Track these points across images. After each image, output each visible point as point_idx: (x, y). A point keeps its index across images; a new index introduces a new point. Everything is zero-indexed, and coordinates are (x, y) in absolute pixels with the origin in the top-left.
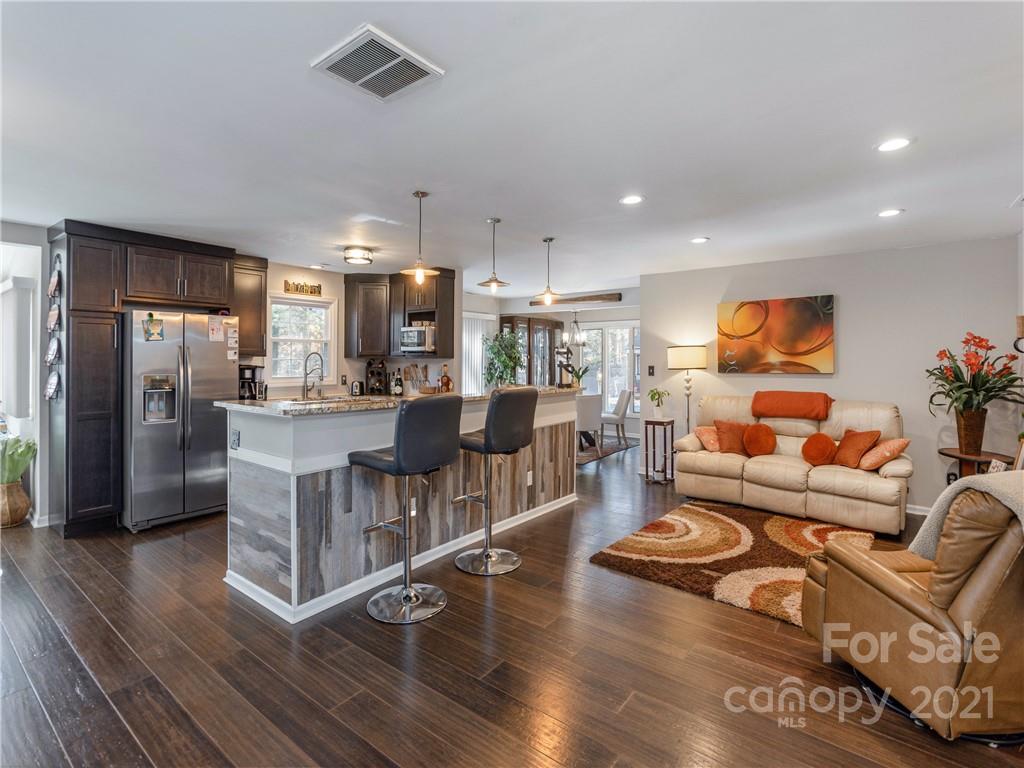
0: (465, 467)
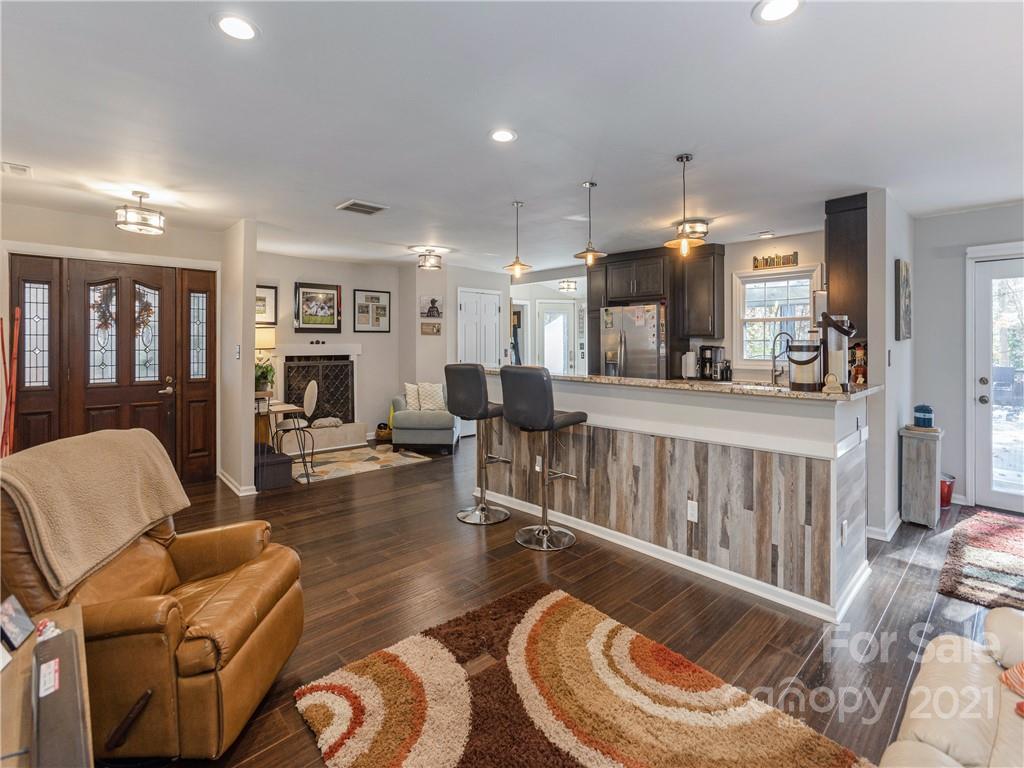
0: (589, 451)
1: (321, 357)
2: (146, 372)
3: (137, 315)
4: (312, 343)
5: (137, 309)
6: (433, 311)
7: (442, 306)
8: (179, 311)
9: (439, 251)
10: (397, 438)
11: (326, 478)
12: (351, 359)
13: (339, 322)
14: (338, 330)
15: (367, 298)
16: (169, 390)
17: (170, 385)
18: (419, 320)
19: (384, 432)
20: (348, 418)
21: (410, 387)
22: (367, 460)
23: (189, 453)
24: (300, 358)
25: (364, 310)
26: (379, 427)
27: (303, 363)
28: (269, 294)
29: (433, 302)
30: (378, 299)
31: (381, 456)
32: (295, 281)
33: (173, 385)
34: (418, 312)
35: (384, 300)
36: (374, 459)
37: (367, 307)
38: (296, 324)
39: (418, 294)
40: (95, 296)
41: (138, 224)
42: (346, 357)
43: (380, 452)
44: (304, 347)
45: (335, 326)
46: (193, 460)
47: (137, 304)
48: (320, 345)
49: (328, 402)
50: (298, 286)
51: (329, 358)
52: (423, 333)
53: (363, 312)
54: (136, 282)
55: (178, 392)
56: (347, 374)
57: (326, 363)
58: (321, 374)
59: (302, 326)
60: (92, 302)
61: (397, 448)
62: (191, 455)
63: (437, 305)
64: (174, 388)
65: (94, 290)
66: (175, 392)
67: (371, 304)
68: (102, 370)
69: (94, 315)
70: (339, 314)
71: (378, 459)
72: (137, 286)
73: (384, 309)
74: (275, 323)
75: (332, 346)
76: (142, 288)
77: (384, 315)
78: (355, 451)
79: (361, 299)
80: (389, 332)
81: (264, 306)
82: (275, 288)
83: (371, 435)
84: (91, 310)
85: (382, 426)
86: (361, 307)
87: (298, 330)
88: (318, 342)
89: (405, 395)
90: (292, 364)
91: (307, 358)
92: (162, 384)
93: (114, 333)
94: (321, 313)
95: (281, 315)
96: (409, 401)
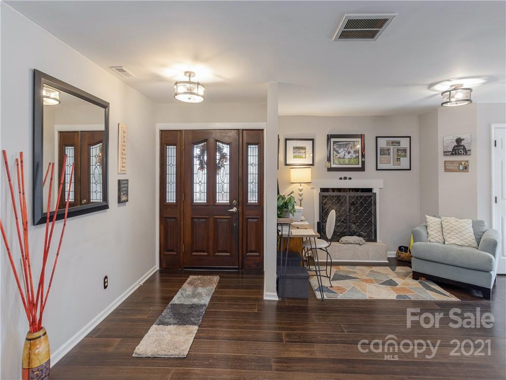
1: (350, 189)
2: (223, 197)
3: (218, 161)
4: (341, 179)
5: (218, 157)
6: (459, 148)
7: (470, 144)
8: (241, 157)
9: (468, 83)
10: (417, 266)
11: (340, 296)
12: (374, 191)
13: (363, 163)
14: (362, 169)
15: (388, 143)
16: (234, 209)
17: (235, 206)
18: (442, 159)
19: (404, 255)
20: (371, 237)
21: (430, 219)
22: (384, 283)
23: (247, 253)
24: (334, 190)
25: (386, 152)
26: (400, 248)
27: (336, 193)
28: (308, 145)
29: (459, 141)
30: (399, 143)
31: (399, 281)
32: (328, 134)
33: (237, 206)
34: (440, 151)
35: (404, 143)
36: (391, 283)
37: (389, 150)
38: (328, 165)
39: (440, 136)
40: (197, 151)
41: (185, 93)
42: (370, 190)
43: (399, 275)
44: (335, 182)
45: (360, 166)
46: (249, 258)
47: (217, 154)
48: (348, 180)
49: (355, 223)
50: (330, 137)
51: (357, 190)
52: (446, 170)
53: (384, 154)
54: (217, 141)
55: (241, 211)
56: (370, 203)
57: (353, 194)
58: (348, 202)
59: (333, 166)
60: (195, 154)
61: (416, 276)
62: (248, 254)
63: (463, 143)
64: (238, 208)
65: (196, 147)
66: (238, 211)
67: (392, 147)
68: (200, 195)
69: (196, 162)
70: (363, 156)
71: (395, 284)
72: (218, 143)
73: (405, 151)
74: (313, 165)
75: (357, 181)
76: (220, 144)
77: (405, 156)
78: (374, 268)
79: (382, 143)
80: (410, 169)
81: (305, 153)
82: (313, 140)
83: (393, 254)
84: (195, 159)
85: (403, 249)
86: (382, 150)
87: (330, 169)
88: (345, 178)
89: (426, 227)
90: (325, 194)
91: (339, 190)
92: (231, 206)
93: (206, 173)
94: (348, 156)
95: (316, 159)
96: (430, 233)
